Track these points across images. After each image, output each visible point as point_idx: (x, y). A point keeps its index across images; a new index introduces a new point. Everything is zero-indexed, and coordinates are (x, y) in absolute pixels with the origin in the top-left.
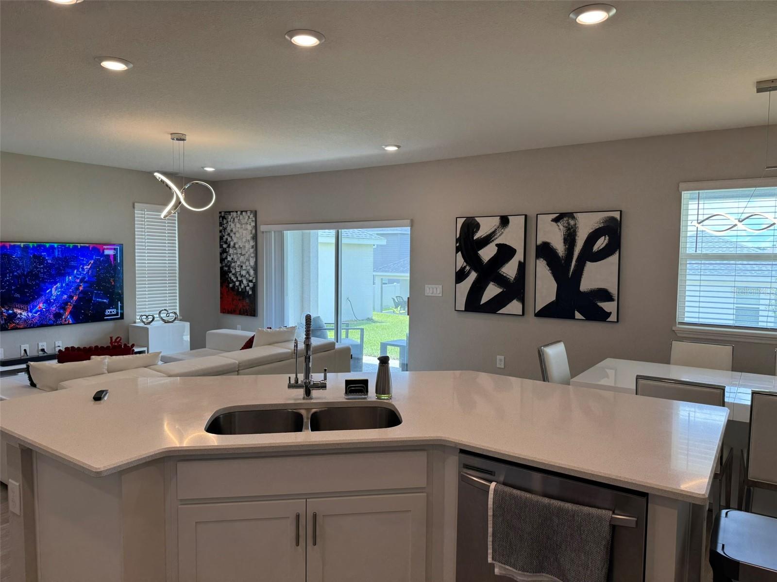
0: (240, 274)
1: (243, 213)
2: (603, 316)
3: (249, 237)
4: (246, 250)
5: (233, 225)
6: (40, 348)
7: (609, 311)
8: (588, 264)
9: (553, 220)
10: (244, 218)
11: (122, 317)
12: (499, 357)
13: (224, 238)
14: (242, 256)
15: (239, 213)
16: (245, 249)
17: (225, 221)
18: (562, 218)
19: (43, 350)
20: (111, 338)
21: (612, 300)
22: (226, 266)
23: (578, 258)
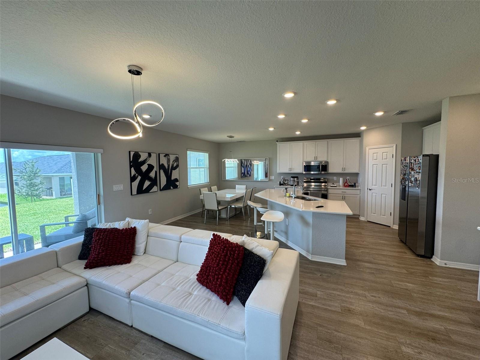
7: (178, 185)
8: (173, 171)
9: (164, 156)
12: (149, 210)
21: (178, 181)
23: (171, 169)
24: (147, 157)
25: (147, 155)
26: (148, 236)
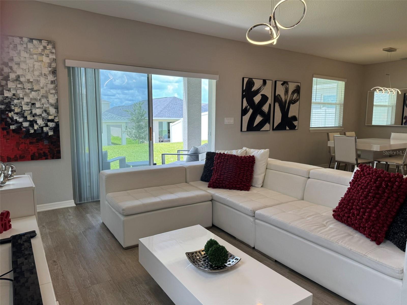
0: (31, 113)
1: (34, 41)
4: (41, 86)
5: (13, 53)
7: (296, 125)
8: (291, 105)
10: (36, 48)
14: (32, 92)
15: (25, 39)
16: (39, 84)
18: (284, 84)
21: (297, 120)
23: (288, 103)
24: (261, 85)
25: (261, 82)
26: (266, 169)
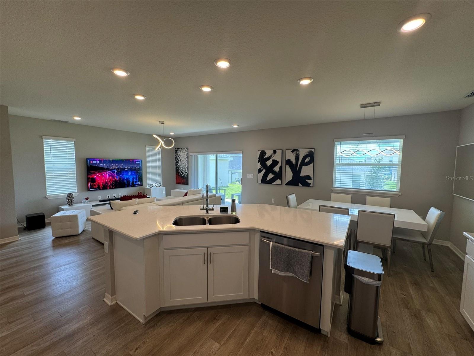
0: (183, 170)
1: (184, 149)
2: (308, 185)
3: (186, 157)
4: (185, 162)
5: (180, 153)
6: (114, 196)
7: (310, 183)
8: (303, 167)
9: (291, 152)
10: (184, 151)
11: (142, 185)
12: (273, 199)
13: (177, 158)
14: (183, 164)
15: (182, 149)
17: (177, 152)
18: (294, 151)
19: (115, 197)
20: (138, 192)
21: (311, 179)
22: (178, 167)
23: (300, 165)
24: (272, 154)
